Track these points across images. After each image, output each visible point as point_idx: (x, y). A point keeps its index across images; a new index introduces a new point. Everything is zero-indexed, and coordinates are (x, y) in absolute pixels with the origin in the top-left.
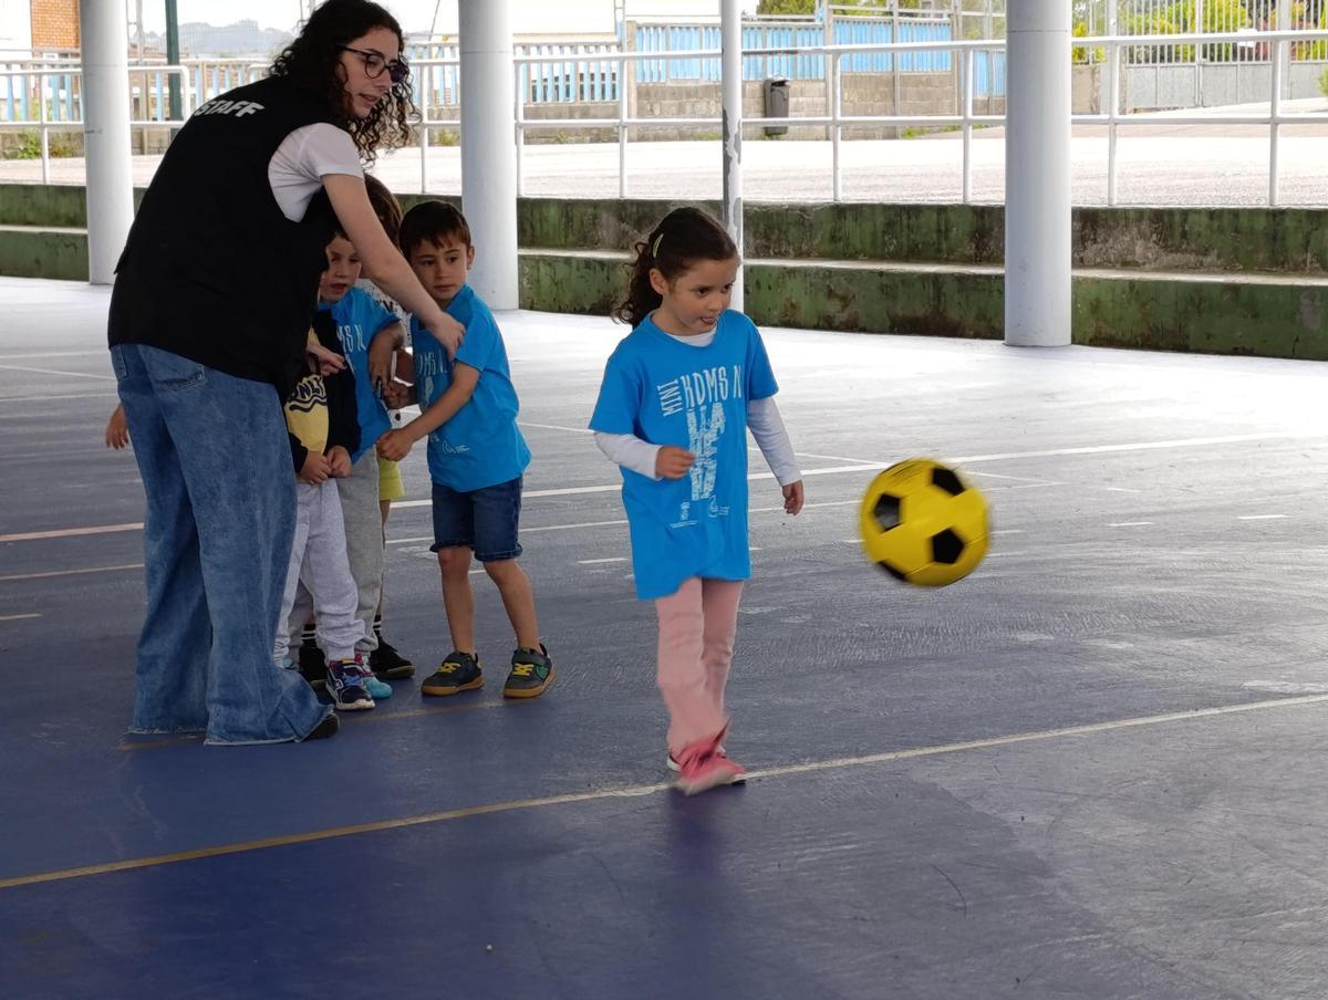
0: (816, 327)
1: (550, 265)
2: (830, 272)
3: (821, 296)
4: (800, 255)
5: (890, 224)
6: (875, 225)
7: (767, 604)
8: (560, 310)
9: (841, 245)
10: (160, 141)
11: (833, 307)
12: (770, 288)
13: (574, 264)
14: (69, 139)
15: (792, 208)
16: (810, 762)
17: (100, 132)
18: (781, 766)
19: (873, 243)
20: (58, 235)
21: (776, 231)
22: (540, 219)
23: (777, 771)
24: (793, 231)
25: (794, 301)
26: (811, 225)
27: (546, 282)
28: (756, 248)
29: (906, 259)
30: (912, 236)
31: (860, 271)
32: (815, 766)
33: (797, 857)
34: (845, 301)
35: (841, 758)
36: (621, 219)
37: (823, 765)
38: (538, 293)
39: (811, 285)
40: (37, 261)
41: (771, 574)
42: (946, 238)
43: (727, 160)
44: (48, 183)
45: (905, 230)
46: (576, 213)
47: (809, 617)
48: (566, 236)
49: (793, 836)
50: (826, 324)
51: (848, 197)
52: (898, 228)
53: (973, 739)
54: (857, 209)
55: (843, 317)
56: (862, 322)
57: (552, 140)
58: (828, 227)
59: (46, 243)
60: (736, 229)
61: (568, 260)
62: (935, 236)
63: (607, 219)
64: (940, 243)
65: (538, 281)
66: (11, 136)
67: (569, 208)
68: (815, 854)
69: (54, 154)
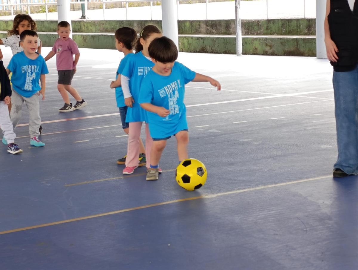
0: (263, 55)
1: (187, 39)
2: (266, 39)
3: (264, 46)
4: (258, 34)
5: (283, 25)
6: (279, 25)
7: (249, 138)
8: (190, 52)
9: (269, 31)
10: (79, 7)
11: (267, 49)
12: (249, 44)
13: (194, 39)
14: (54, 7)
15: (255, 21)
16: (261, 186)
17: (62, 5)
18: (253, 187)
19: (279, 30)
20: (51, 34)
21: (251, 28)
22: (184, 26)
23: (252, 189)
24: (255, 27)
25: (256, 47)
26: (261, 26)
27: (186, 44)
28: (245, 33)
29: (288, 34)
30: (290, 28)
31: (275, 38)
32: (263, 187)
33: (258, 215)
34: (271, 47)
35: (270, 185)
36: (207, 25)
37: (265, 187)
38: (184, 47)
39: (261, 42)
40: (45, 42)
41: (250, 129)
42: (299, 28)
43: (236, 8)
44: (48, 20)
45: (288, 26)
46: (194, 24)
47: (261, 142)
48: (192, 31)
49: (256, 209)
50: (266, 54)
51: (271, 17)
52: (285, 26)
53: (309, 178)
54: (274, 21)
55: (270, 51)
56: (276, 52)
57: (188, 3)
58: (266, 26)
59: (48, 37)
60: (239, 27)
61: (192, 38)
62: (296, 27)
63: (203, 25)
64: (297, 30)
65: (184, 44)
66: (38, 7)
67: (192, 23)
68: (263, 214)
69: (50, 11)
